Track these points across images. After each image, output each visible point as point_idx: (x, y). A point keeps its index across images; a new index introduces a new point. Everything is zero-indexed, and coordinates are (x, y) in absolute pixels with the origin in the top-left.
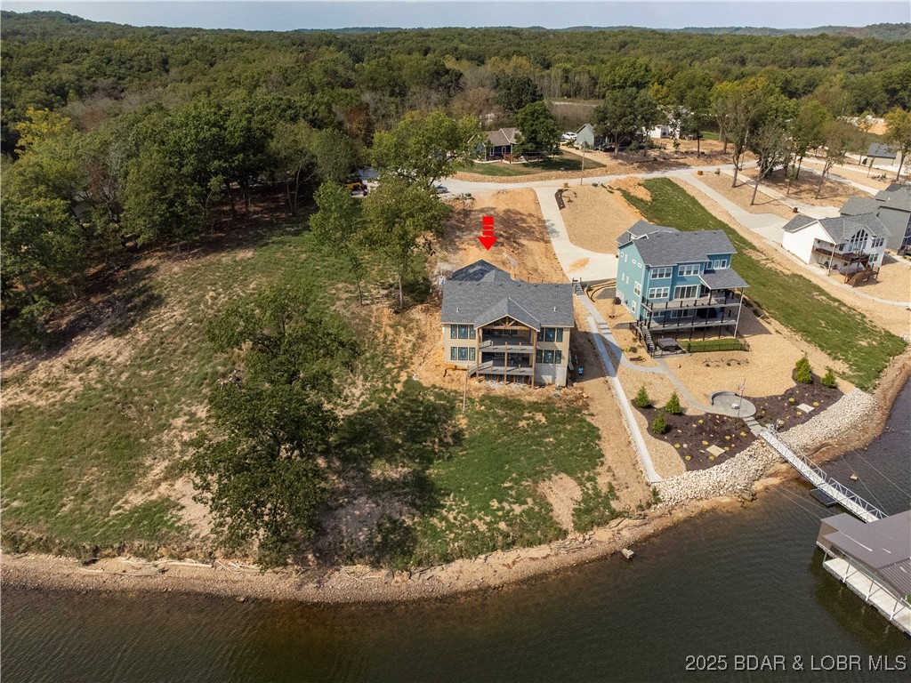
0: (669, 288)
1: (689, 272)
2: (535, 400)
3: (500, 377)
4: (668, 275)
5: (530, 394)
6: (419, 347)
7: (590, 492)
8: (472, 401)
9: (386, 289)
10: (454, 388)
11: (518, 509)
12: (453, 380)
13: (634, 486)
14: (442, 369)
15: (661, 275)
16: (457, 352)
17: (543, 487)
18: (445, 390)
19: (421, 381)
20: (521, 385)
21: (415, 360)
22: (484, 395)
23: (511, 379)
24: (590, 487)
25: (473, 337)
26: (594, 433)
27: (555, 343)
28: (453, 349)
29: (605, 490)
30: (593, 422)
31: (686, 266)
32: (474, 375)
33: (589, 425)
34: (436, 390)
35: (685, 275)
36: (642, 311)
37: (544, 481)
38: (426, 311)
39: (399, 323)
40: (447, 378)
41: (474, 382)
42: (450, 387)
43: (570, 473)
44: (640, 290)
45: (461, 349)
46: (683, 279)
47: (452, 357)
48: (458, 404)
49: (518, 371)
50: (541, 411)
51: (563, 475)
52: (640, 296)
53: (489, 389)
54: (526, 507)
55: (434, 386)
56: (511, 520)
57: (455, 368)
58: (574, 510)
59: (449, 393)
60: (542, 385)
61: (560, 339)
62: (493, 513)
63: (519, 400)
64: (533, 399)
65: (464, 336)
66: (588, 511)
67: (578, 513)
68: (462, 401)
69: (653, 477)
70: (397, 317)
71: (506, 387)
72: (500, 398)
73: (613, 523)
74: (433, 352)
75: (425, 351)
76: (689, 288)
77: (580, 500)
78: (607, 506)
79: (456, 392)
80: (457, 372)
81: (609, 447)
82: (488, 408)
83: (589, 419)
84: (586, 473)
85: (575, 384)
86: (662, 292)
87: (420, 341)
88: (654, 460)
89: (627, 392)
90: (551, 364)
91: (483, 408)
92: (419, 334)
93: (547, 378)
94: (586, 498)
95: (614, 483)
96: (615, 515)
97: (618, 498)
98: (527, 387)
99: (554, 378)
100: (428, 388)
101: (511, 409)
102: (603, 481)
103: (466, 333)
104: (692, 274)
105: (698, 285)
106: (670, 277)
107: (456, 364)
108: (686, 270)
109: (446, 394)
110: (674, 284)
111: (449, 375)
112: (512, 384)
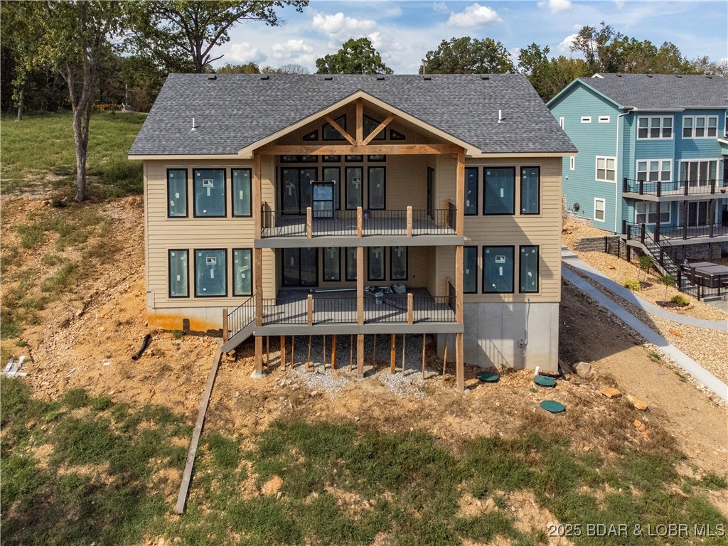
0: (671, 160)
1: (700, 132)
2: (486, 431)
4: (667, 132)
5: (460, 408)
8: (226, 453)
10: (160, 400)
12: (166, 369)
14: (137, 334)
15: (655, 132)
16: (188, 265)
20: (420, 377)
21: (56, 311)
22: (279, 424)
23: (379, 351)
27: (521, 221)
28: (174, 254)
31: (695, 118)
32: (244, 348)
35: (694, 136)
36: (624, 212)
40: (146, 363)
41: (248, 376)
44: (616, 167)
45: (202, 254)
46: (692, 147)
47: (173, 290)
48: (161, 471)
49: (408, 320)
52: (617, 181)
53: (301, 397)
57: (186, 329)
59: (132, 425)
60: (484, 374)
61: (533, 208)
63: (423, 437)
64: (477, 426)
65: (213, 209)
68: (178, 459)
71: (367, 385)
72: (347, 430)
75: (99, 285)
76: (704, 164)
79: (164, 415)
80: (187, 343)
82: (300, 485)
85: (582, 367)
86: (660, 170)
90: (508, 298)
91: (273, 486)
93: (499, 351)
98: (438, 382)
99: (521, 346)
103: (219, 195)
104: (706, 136)
105: (718, 160)
106: (672, 137)
107: (187, 313)
108: (695, 126)
109: (115, 427)
110: (678, 156)
111: (159, 353)
112: (385, 374)
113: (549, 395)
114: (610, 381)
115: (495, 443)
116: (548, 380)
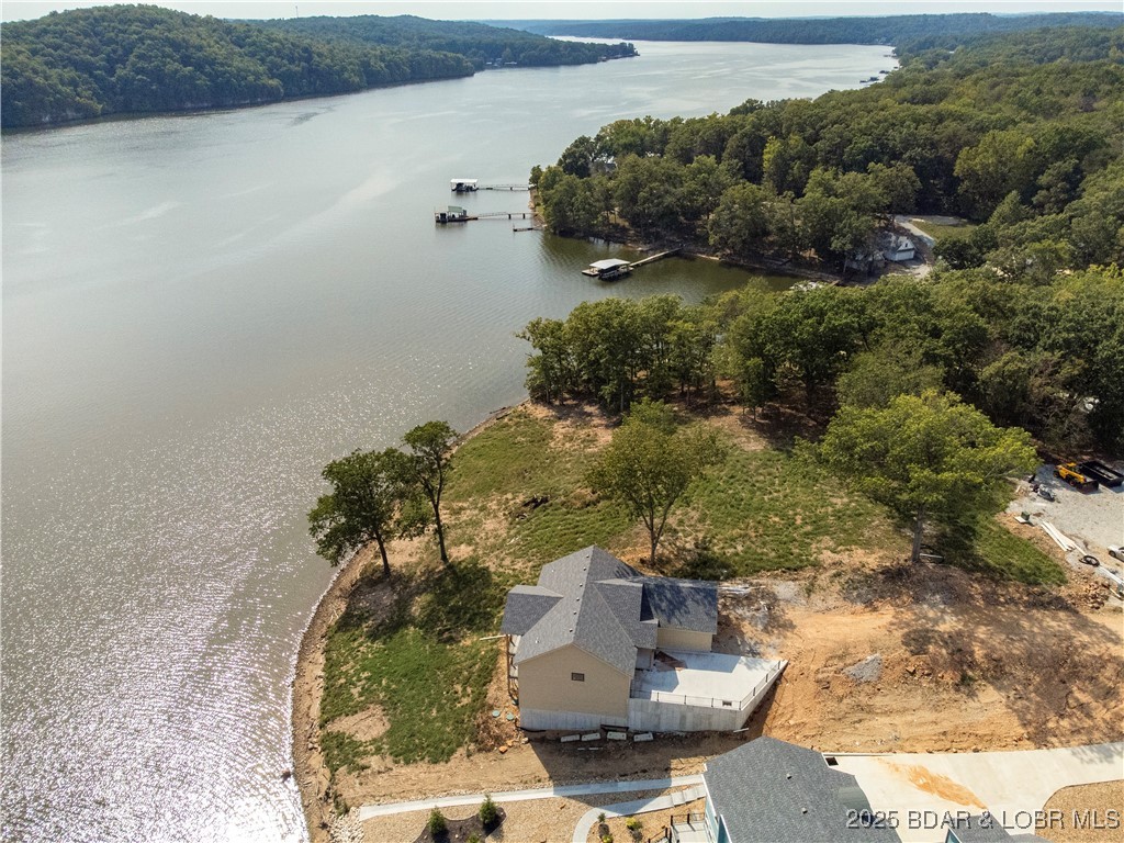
7: (361, 749)
11: (355, 691)
13: (360, 790)
17: (377, 710)
24: (369, 748)
26: (440, 754)
29: (362, 762)
30: (457, 754)
33: (452, 752)
37: (384, 710)
43: (389, 733)
51: (388, 726)
54: (357, 695)
56: (346, 687)
58: (344, 733)
62: (357, 673)
66: (340, 745)
67: (339, 736)
69: (367, 812)
73: (327, 772)
77: (354, 738)
78: (343, 762)
81: (419, 772)
83: (461, 751)
84: (386, 747)
88: (384, 817)
94: (355, 745)
95: (369, 771)
96: (334, 770)
97: (349, 773)
102: (374, 762)
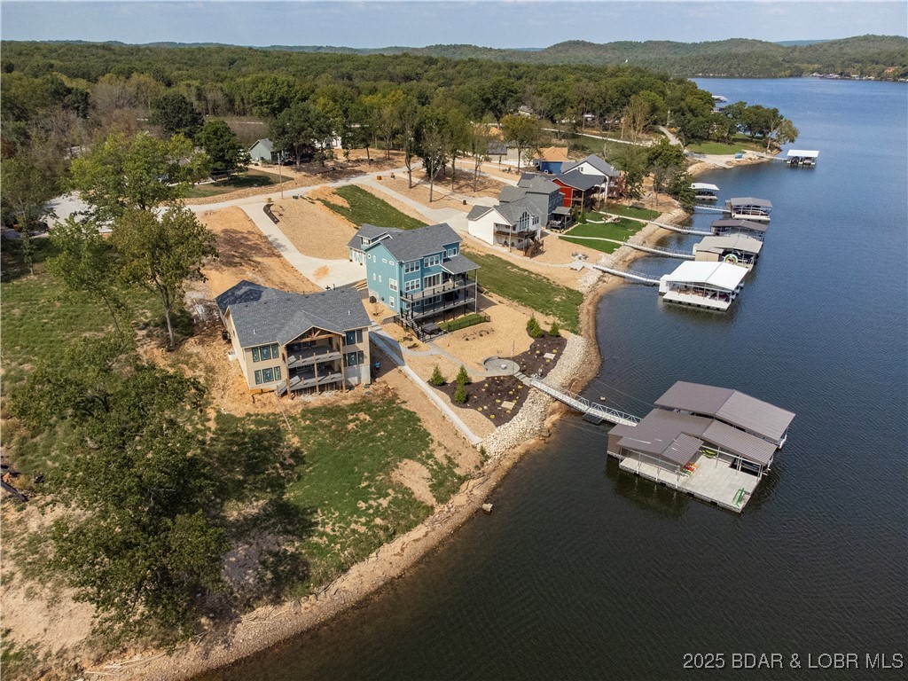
0: (420, 279)
1: (432, 263)
2: (352, 402)
3: (312, 389)
4: (417, 268)
5: (345, 398)
6: (213, 380)
7: (435, 467)
8: (294, 419)
9: (144, 329)
10: (270, 411)
11: (384, 502)
12: (264, 404)
13: (465, 452)
14: (248, 396)
15: (412, 269)
16: (261, 374)
17: (395, 476)
18: (262, 415)
19: (233, 413)
20: (333, 392)
21: (215, 393)
22: (303, 410)
23: (322, 388)
24: (432, 463)
25: (276, 356)
26: (412, 418)
27: (357, 344)
28: (257, 373)
29: (445, 462)
30: (408, 408)
31: (429, 258)
32: (285, 393)
33: (407, 411)
34: (253, 418)
35: (429, 266)
36: (401, 304)
37: (393, 470)
38: (202, 342)
39: (178, 361)
40: (258, 404)
41: (287, 401)
42: (265, 412)
43: (411, 457)
44: (397, 284)
45: (265, 371)
46: (429, 270)
47: (257, 382)
48: (282, 425)
49: (329, 378)
50: (362, 410)
51: (406, 461)
52: (398, 291)
53: (305, 403)
54: (390, 498)
55: (248, 415)
56: (383, 514)
57: (262, 392)
58: (430, 486)
59: (268, 418)
60: (350, 388)
61: (360, 340)
62: (364, 513)
63: (338, 406)
64: (350, 401)
65: (267, 357)
66: (441, 484)
67: (433, 488)
68: (284, 422)
69: (475, 439)
70: (173, 356)
71: (320, 397)
72: (320, 408)
73: (463, 487)
74: (230, 382)
75: (221, 383)
76: (434, 277)
77: (430, 476)
78: (454, 475)
79: (274, 414)
80: (265, 395)
81: (429, 424)
82: (313, 421)
83: (403, 406)
84: (424, 453)
85: (377, 380)
86: (415, 284)
87: (211, 374)
88: (469, 426)
89: (421, 376)
90: (355, 366)
91: (308, 422)
92: (206, 368)
93: (353, 380)
94: (434, 474)
95: (448, 454)
96: (462, 480)
97: (458, 465)
98: (339, 392)
99: (360, 378)
100: (243, 419)
101: (334, 416)
102: (440, 455)
103: (268, 353)
104: (434, 264)
105: (440, 273)
106: (420, 269)
107: (262, 388)
108: (429, 261)
109: (264, 419)
110: (422, 275)
111: (259, 400)
112: (324, 393)
113: (367, 390)
114: (385, 382)
115: (355, 404)
116: (367, 386)
